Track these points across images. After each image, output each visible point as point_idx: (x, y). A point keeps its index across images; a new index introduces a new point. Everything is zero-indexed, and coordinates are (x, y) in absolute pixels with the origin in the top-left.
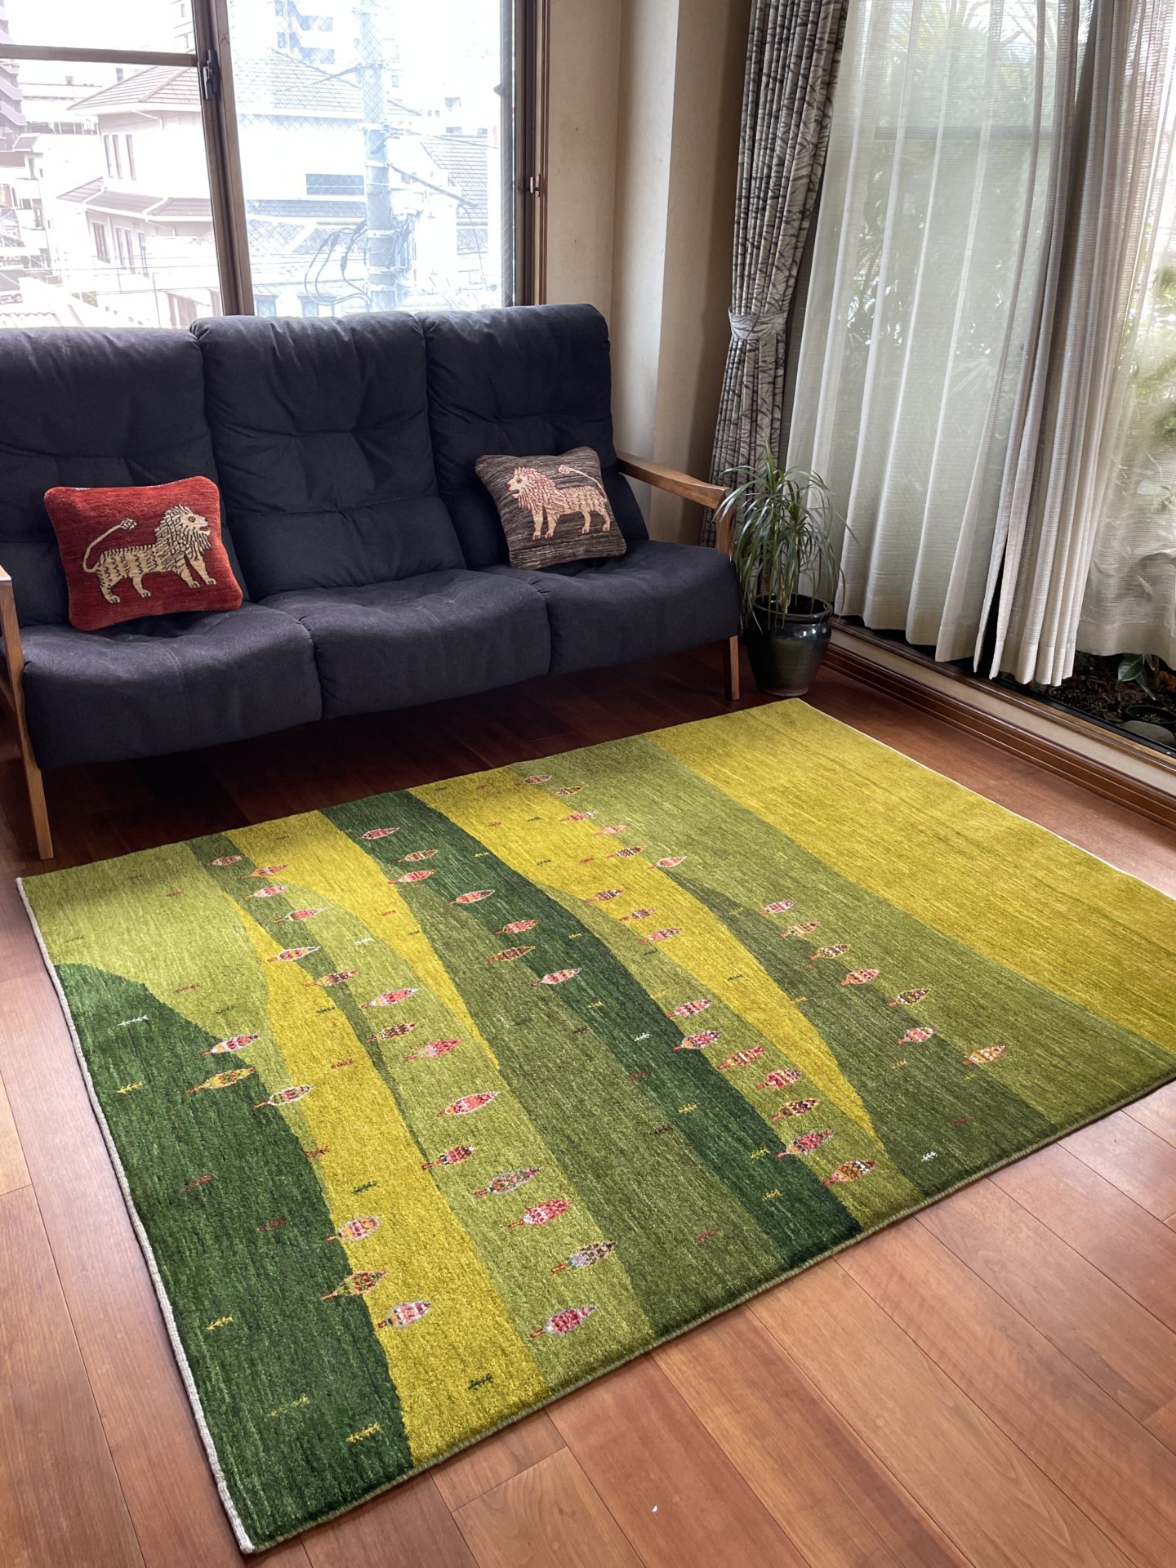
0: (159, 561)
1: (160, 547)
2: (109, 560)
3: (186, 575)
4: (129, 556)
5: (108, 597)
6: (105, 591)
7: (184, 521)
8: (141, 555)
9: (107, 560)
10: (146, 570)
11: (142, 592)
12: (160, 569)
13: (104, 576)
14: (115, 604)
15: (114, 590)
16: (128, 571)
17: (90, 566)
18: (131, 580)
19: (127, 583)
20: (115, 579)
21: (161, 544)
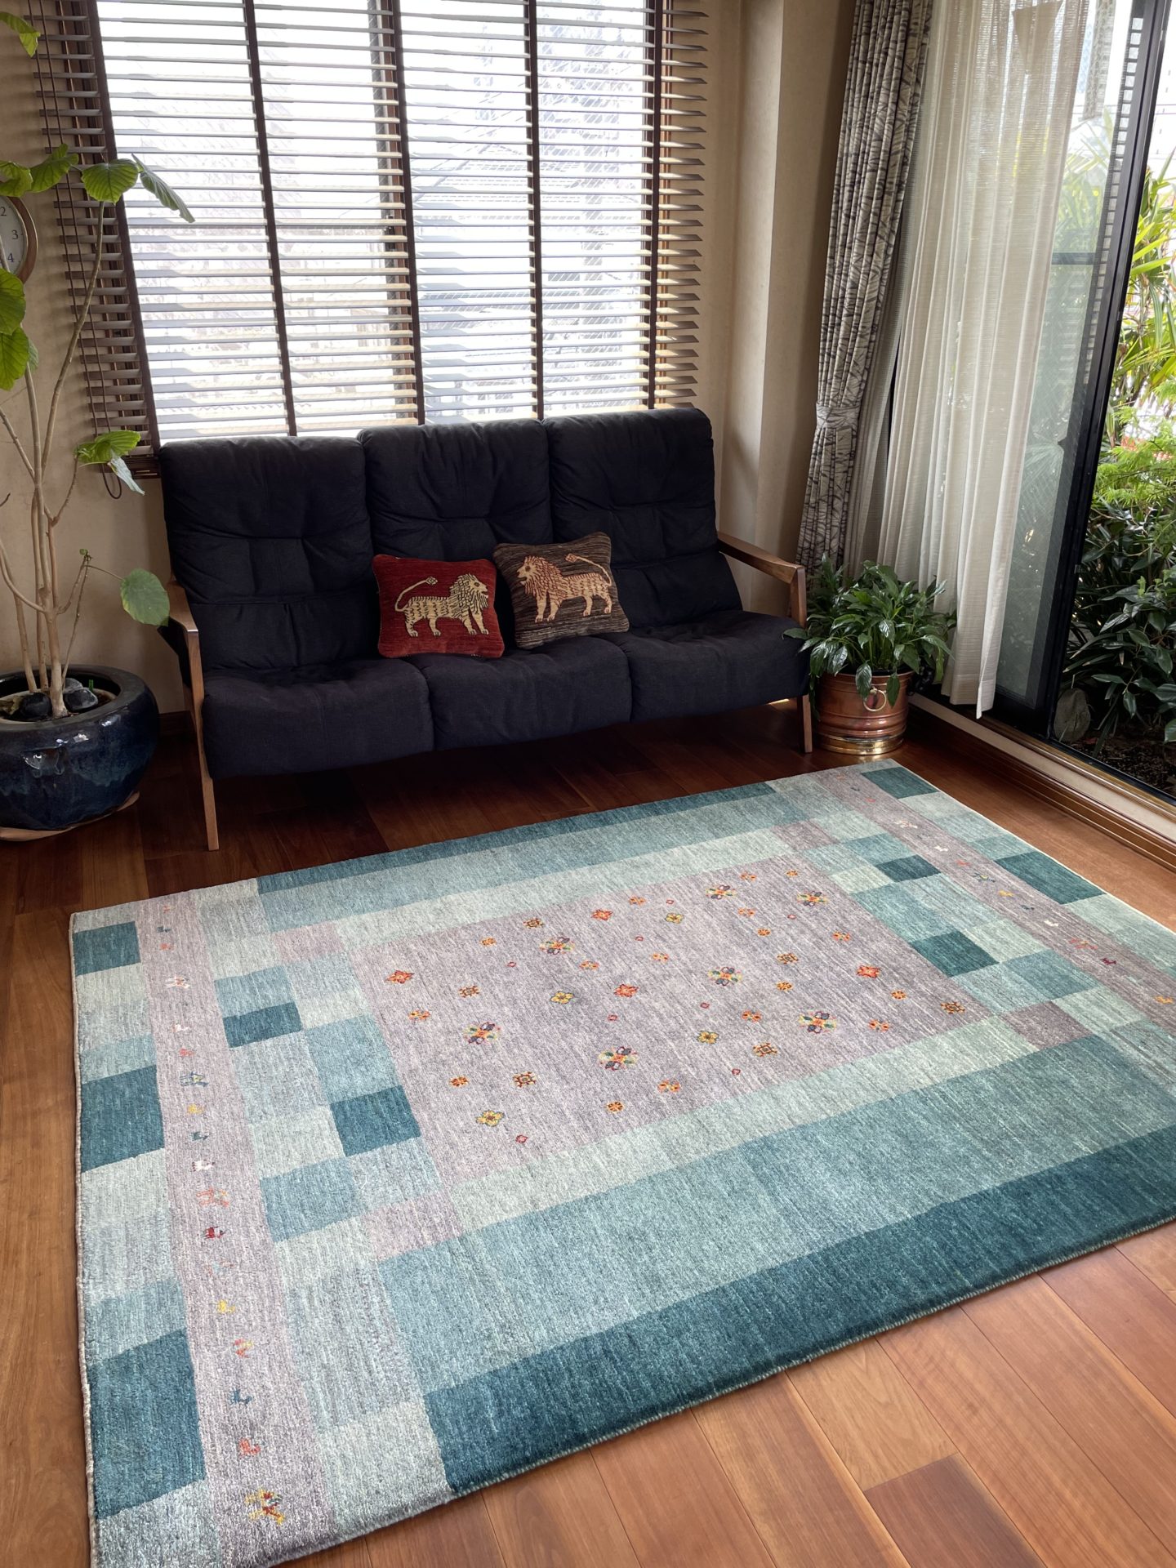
0: (450, 610)
1: (452, 600)
2: (415, 604)
3: (468, 623)
4: (430, 603)
5: (410, 631)
6: (408, 626)
7: (472, 584)
8: (438, 603)
9: (414, 603)
10: (440, 615)
11: (435, 631)
12: (450, 615)
13: (410, 615)
14: (414, 637)
15: (415, 626)
16: (427, 613)
17: (400, 607)
18: (428, 621)
19: (423, 624)
20: (417, 618)
21: (453, 597)
